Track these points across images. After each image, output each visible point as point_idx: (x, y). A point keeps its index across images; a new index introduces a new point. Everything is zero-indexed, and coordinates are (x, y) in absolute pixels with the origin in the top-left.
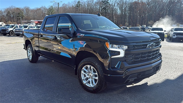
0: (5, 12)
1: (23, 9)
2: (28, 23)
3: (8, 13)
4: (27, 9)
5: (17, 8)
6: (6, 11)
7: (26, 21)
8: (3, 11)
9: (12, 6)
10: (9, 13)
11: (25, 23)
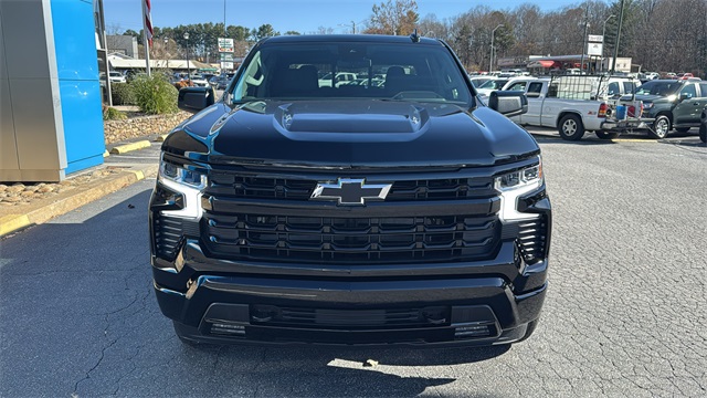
0: (453, 29)
1: (514, 16)
2: (517, 67)
3: (462, 33)
4: (531, 14)
5: (496, 13)
6: (459, 24)
7: (511, 61)
8: (449, 24)
9: (478, 7)
10: (464, 31)
11: (508, 67)
